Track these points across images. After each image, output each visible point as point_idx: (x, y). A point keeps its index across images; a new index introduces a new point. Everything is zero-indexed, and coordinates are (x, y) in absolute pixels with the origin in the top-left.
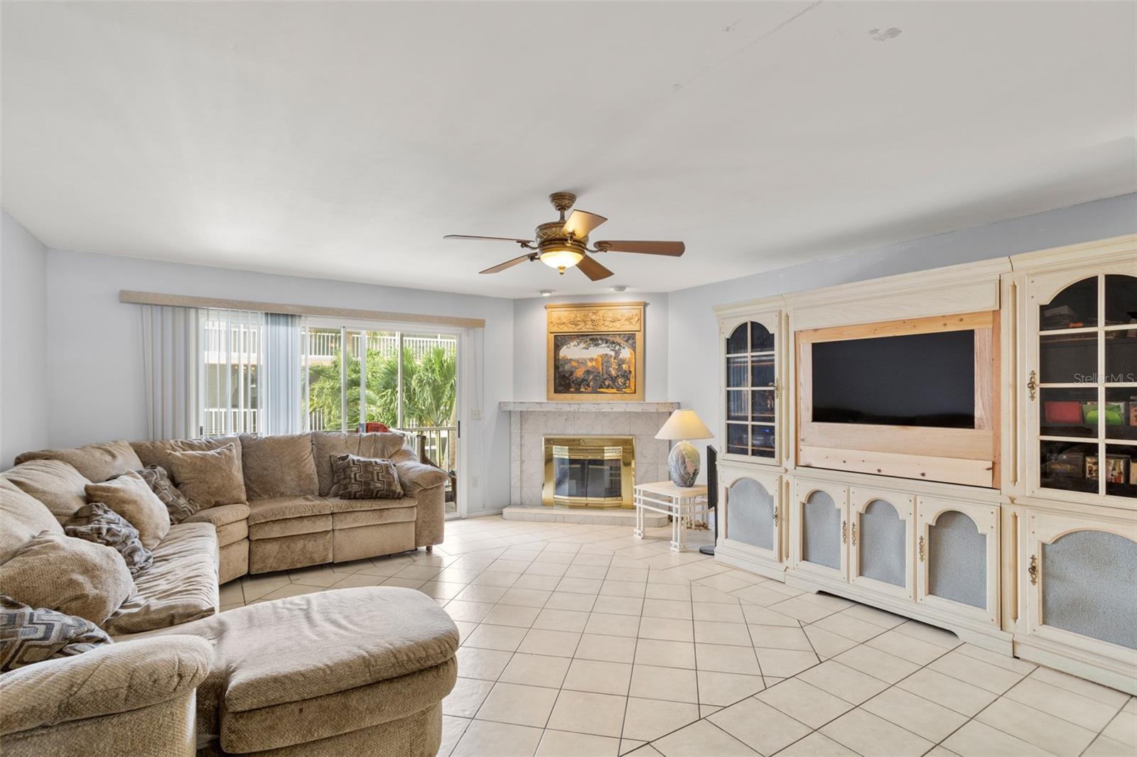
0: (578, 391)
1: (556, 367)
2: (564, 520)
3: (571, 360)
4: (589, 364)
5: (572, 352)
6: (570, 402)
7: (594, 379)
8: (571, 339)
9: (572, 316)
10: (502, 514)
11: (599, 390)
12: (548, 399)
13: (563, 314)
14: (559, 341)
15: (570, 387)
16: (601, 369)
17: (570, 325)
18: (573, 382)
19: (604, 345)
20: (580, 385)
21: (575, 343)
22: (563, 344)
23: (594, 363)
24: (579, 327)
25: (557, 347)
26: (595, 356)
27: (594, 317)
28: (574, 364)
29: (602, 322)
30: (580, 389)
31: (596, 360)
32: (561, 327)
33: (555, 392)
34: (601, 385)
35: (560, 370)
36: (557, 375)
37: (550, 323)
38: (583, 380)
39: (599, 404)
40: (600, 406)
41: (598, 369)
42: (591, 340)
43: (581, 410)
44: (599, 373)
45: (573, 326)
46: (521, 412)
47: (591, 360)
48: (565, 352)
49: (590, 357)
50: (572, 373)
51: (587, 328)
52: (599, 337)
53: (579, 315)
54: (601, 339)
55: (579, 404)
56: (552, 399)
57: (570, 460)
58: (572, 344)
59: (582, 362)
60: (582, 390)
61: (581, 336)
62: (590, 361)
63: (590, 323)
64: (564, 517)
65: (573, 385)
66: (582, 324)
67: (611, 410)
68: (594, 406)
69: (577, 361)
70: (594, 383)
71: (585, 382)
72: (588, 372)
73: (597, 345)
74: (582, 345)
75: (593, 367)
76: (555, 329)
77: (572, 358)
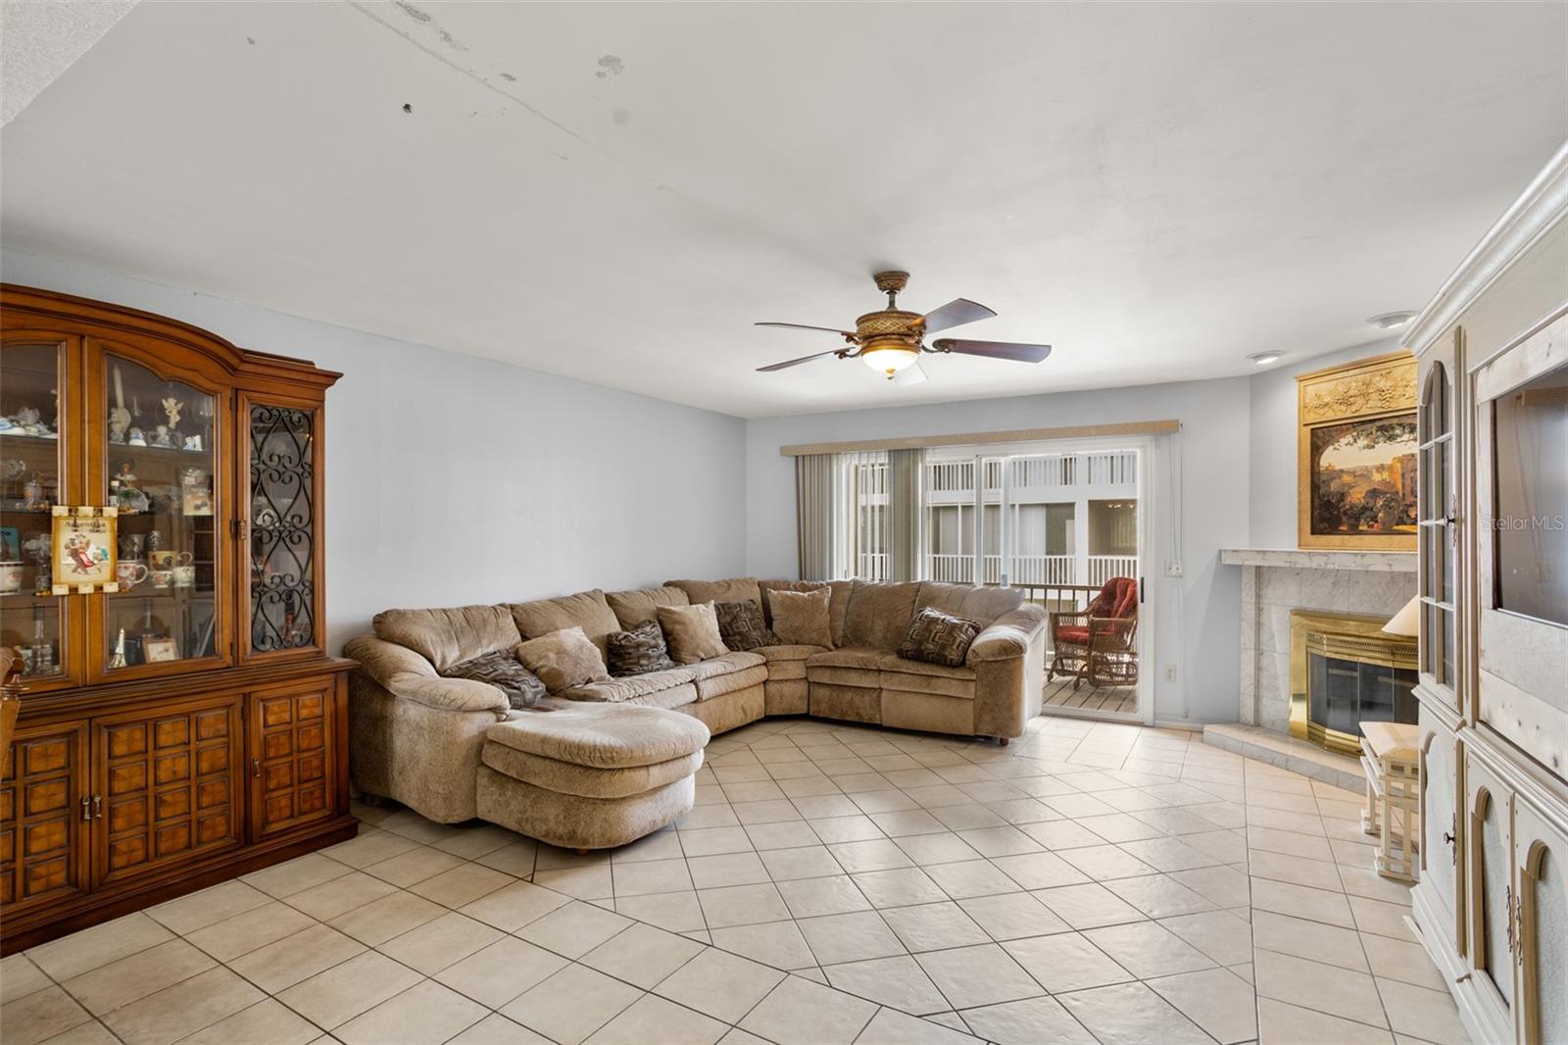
0: (1354, 530)
1: (1315, 487)
2: (1287, 764)
3: (1342, 471)
4: (1377, 477)
5: (1343, 456)
6: (1344, 552)
7: (1387, 506)
8: (1342, 431)
9: (1341, 388)
10: (1202, 733)
11: (1395, 528)
12: (1300, 545)
13: (1326, 389)
14: (1320, 438)
15: (1340, 523)
16: (1400, 487)
17: (1336, 407)
18: (1345, 513)
19: (1406, 437)
20: (1358, 520)
21: (1349, 438)
22: (1326, 444)
23: (1386, 475)
24: (1354, 408)
25: (1316, 450)
26: (1388, 462)
27: (1382, 384)
28: (1346, 479)
29: (1400, 391)
30: (1358, 526)
31: (1391, 468)
32: (1322, 411)
33: (1313, 533)
34: (1401, 518)
35: (1322, 491)
36: (1317, 501)
37: (1303, 407)
38: (1365, 509)
39: (1364, 555)
40: (1367, 560)
41: (1394, 486)
42: (1381, 429)
43: (1330, 567)
44: (1397, 493)
45: (1343, 408)
46: (1258, 568)
47: (1381, 468)
48: (1330, 458)
49: (1378, 463)
50: (1342, 496)
51: (1370, 407)
52: (1396, 421)
53: (1353, 381)
54: (1401, 425)
55: (1326, 555)
56: (1308, 545)
57: (1329, 659)
58: (1343, 441)
59: (1363, 475)
60: (1361, 528)
61: (1359, 425)
62: (1378, 471)
63: (1375, 396)
64: (1288, 760)
65: (1344, 519)
66: (1360, 401)
67: (1387, 569)
68: (1353, 558)
69: (1353, 473)
70: (1386, 513)
71: (1368, 513)
72: (1374, 493)
73: (1391, 438)
74: (1363, 442)
75: (1384, 482)
76: (1311, 418)
77: (1343, 468)
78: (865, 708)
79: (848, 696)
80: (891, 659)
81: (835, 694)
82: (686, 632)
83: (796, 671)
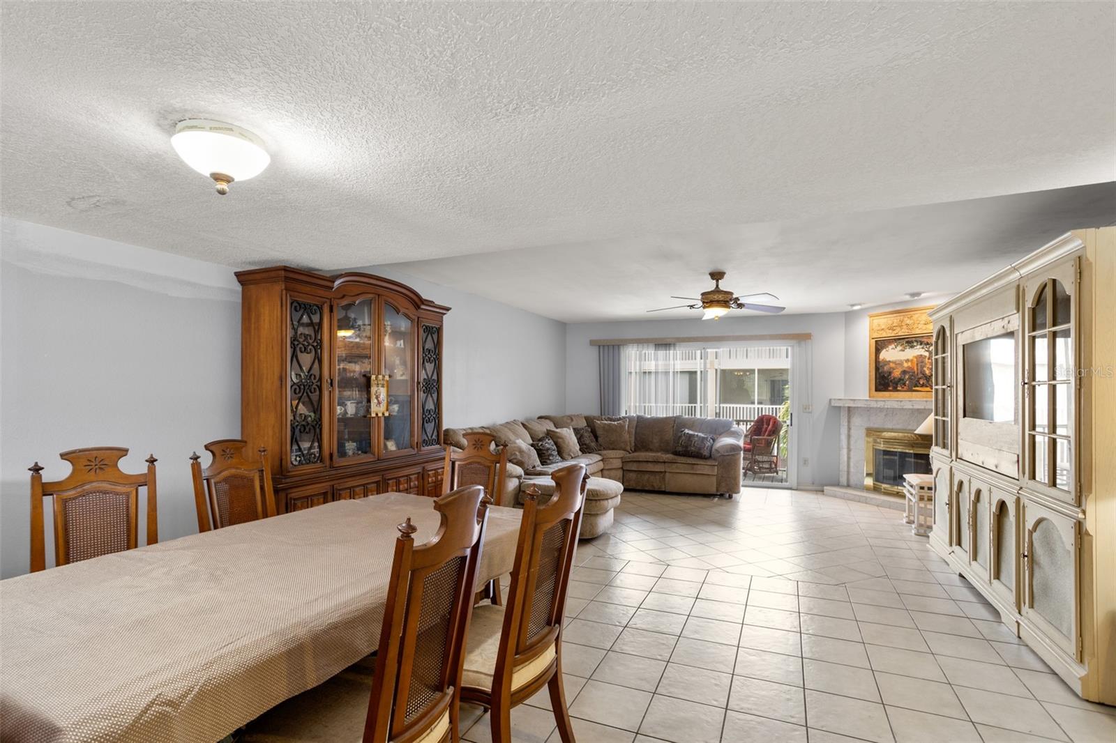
0: (895, 390)
1: (877, 369)
2: (866, 501)
3: (890, 361)
4: (906, 365)
5: (891, 354)
6: (891, 400)
7: (910, 378)
8: (890, 342)
9: (890, 322)
10: (823, 491)
11: (914, 388)
12: (870, 397)
13: (883, 322)
14: (880, 345)
15: (889, 386)
16: (916, 369)
17: (888, 331)
18: (891, 381)
19: (918, 347)
20: (897, 384)
21: (893, 346)
22: (883, 348)
23: (910, 364)
24: (895, 332)
25: (878, 351)
26: (910, 358)
27: (908, 322)
28: (892, 365)
29: (916, 325)
30: (897, 387)
31: (912, 360)
32: (881, 332)
33: (876, 391)
34: (916, 384)
35: (880, 371)
36: (878, 376)
37: (872, 330)
38: (900, 379)
39: (901, 401)
40: (902, 404)
41: (913, 369)
42: (907, 342)
43: (886, 407)
44: (914, 372)
45: (891, 331)
46: (849, 407)
47: (907, 361)
48: (886, 355)
49: (906, 358)
50: (890, 373)
51: (902, 332)
52: (914, 339)
53: (894, 320)
54: (917, 341)
55: (884, 401)
56: (873, 397)
57: (884, 451)
58: (890, 347)
59: (899, 363)
60: (898, 388)
61: (897, 340)
62: (906, 361)
63: (905, 327)
64: (866, 499)
65: (891, 384)
66: (898, 329)
67: (911, 407)
68: (896, 402)
69: (894, 362)
70: (910, 382)
71: (901, 382)
72: (904, 372)
73: (912, 347)
74: (899, 348)
75: (909, 367)
76: (875, 335)
77: (891, 360)
78: (656, 483)
79: (647, 476)
80: (670, 456)
81: (639, 476)
82: (564, 442)
83: (618, 464)
